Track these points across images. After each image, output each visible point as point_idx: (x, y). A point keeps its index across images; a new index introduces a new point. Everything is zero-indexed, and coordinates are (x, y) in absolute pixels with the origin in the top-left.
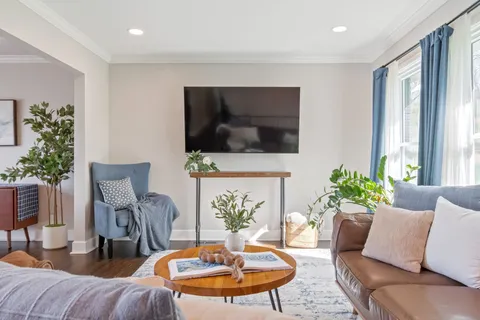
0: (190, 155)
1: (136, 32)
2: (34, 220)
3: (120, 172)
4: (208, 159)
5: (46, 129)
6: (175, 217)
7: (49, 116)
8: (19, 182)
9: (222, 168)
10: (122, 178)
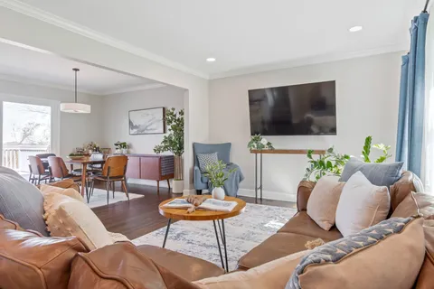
0: (253, 137)
1: (211, 60)
2: (172, 176)
3: (210, 149)
4: (264, 140)
5: (174, 123)
6: (240, 180)
7: (175, 116)
8: (162, 154)
9: (276, 147)
10: (211, 152)
